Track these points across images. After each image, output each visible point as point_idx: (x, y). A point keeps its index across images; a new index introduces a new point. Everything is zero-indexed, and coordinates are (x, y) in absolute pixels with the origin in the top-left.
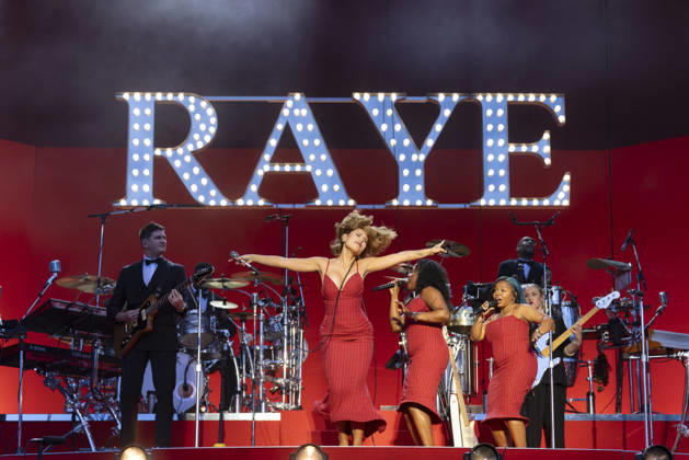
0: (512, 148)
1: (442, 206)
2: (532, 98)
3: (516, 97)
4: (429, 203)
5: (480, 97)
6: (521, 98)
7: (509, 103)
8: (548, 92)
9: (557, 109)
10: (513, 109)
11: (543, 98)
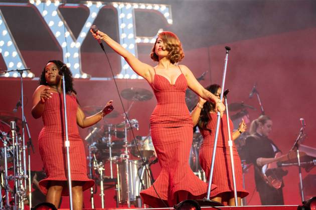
0: (139, 40)
1: (93, 79)
2: (150, 7)
3: (139, 6)
4: (85, 76)
5: (115, 5)
6: (143, 6)
7: (135, 9)
8: (160, 3)
9: (167, 15)
10: (138, 14)
11: (156, 7)
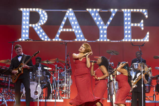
0: (132, 25)
1: (112, 41)
2: (138, 10)
3: (133, 10)
4: (108, 40)
5: (123, 10)
7: (131, 12)
8: (143, 8)
11: (141, 10)
